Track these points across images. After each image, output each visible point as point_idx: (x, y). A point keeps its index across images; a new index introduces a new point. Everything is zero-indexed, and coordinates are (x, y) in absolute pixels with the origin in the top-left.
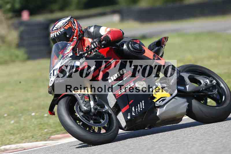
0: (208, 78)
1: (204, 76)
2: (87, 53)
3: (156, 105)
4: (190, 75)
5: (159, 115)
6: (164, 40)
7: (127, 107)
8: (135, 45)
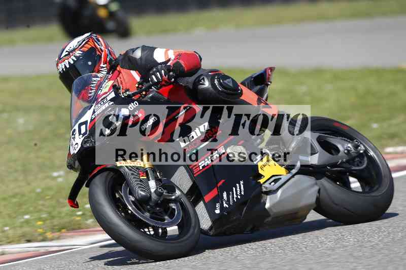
0: (349, 142)
1: (344, 138)
2: (140, 94)
3: (264, 190)
4: (319, 136)
5: (270, 208)
6: (270, 73)
7: (214, 192)
8: (225, 81)
